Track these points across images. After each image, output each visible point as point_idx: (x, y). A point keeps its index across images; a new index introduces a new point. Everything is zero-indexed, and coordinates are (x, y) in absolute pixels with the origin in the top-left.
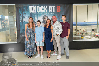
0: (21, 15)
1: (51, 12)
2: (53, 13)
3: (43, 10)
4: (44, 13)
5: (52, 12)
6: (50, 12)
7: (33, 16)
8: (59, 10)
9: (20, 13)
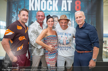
0: (14, 13)
1: (64, 10)
2: (68, 11)
3: (51, 7)
4: (52, 11)
5: (66, 10)
6: (62, 10)
7: (34, 15)
8: (78, 7)
9: (13, 10)
